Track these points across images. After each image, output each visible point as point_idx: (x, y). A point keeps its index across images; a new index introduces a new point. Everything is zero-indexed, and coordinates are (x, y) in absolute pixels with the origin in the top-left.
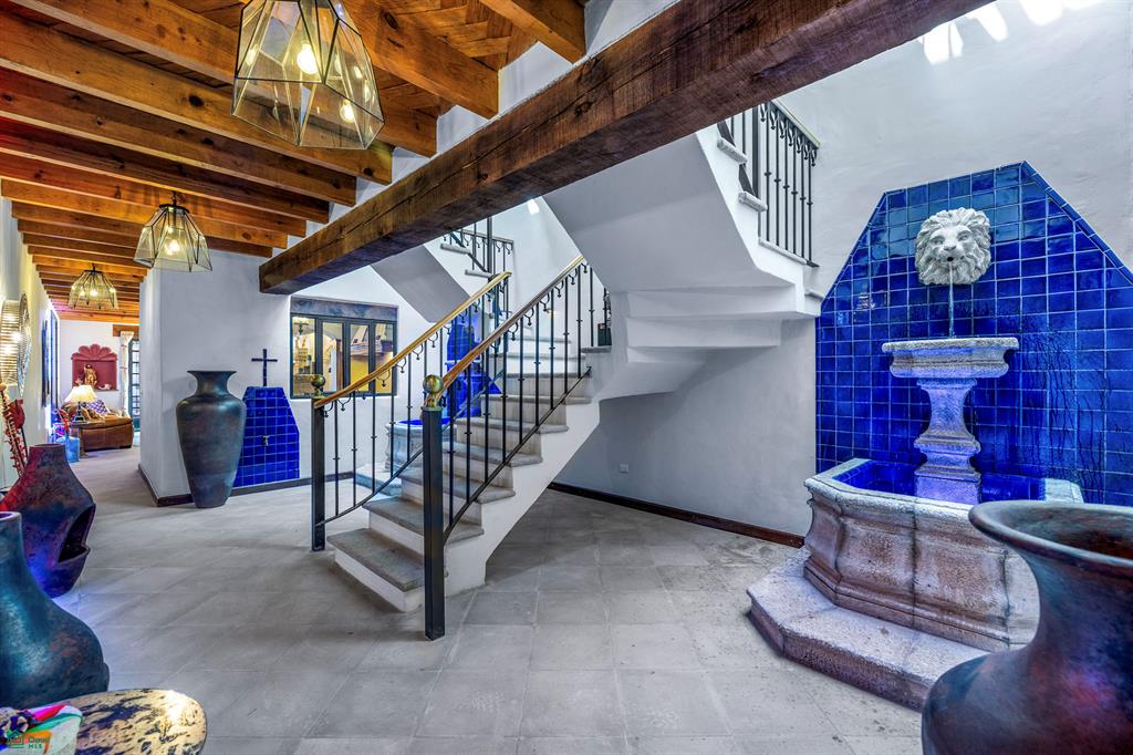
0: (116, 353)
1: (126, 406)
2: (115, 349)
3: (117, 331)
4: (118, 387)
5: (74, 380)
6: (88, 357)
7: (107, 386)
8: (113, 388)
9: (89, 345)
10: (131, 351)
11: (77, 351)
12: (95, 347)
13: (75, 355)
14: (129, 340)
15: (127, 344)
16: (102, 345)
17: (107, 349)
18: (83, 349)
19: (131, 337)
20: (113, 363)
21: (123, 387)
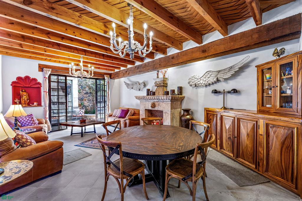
0: (41, 82)
1: (48, 116)
2: (40, 80)
3: (41, 68)
4: (43, 104)
5: (14, 99)
6: (23, 84)
7: (35, 104)
8: (39, 105)
9: (23, 76)
10: (50, 82)
11: (15, 80)
12: (27, 78)
13: (13, 83)
14: (48, 75)
15: (47, 76)
16: (32, 77)
17: (35, 80)
18: (19, 78)
19: (50, 73)
20: (39, 89)
21: (45, 104)
